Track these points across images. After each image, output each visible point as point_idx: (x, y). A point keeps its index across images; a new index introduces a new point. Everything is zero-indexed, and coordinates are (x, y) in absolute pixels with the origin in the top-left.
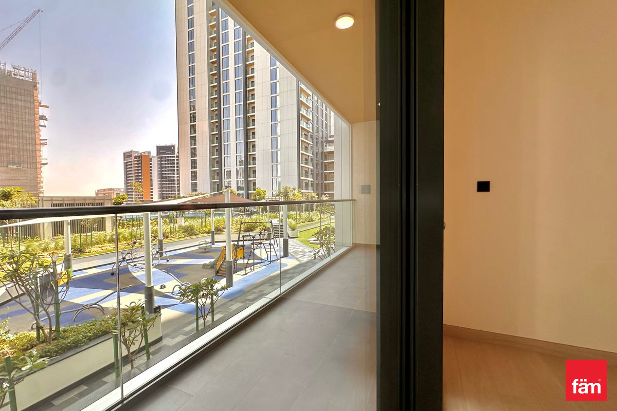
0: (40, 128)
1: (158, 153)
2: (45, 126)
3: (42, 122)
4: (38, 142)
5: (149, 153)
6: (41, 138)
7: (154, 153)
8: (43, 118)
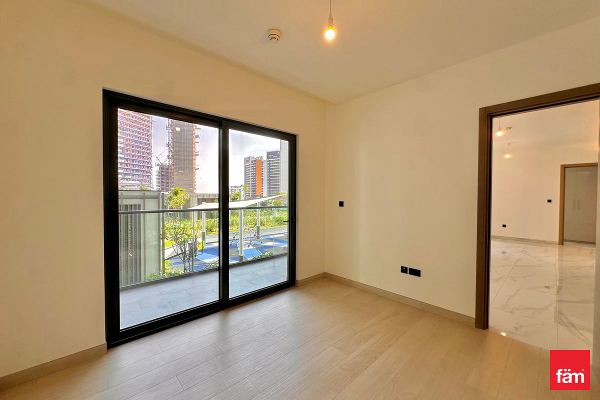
0: (196, 144)
1: (268, 157)
2: (198, 143)
3: (197, 140)
4: (194, 153)
5: (261, 157)
6: (196, 151)
7: (265, 158)
8: (197, 137)
